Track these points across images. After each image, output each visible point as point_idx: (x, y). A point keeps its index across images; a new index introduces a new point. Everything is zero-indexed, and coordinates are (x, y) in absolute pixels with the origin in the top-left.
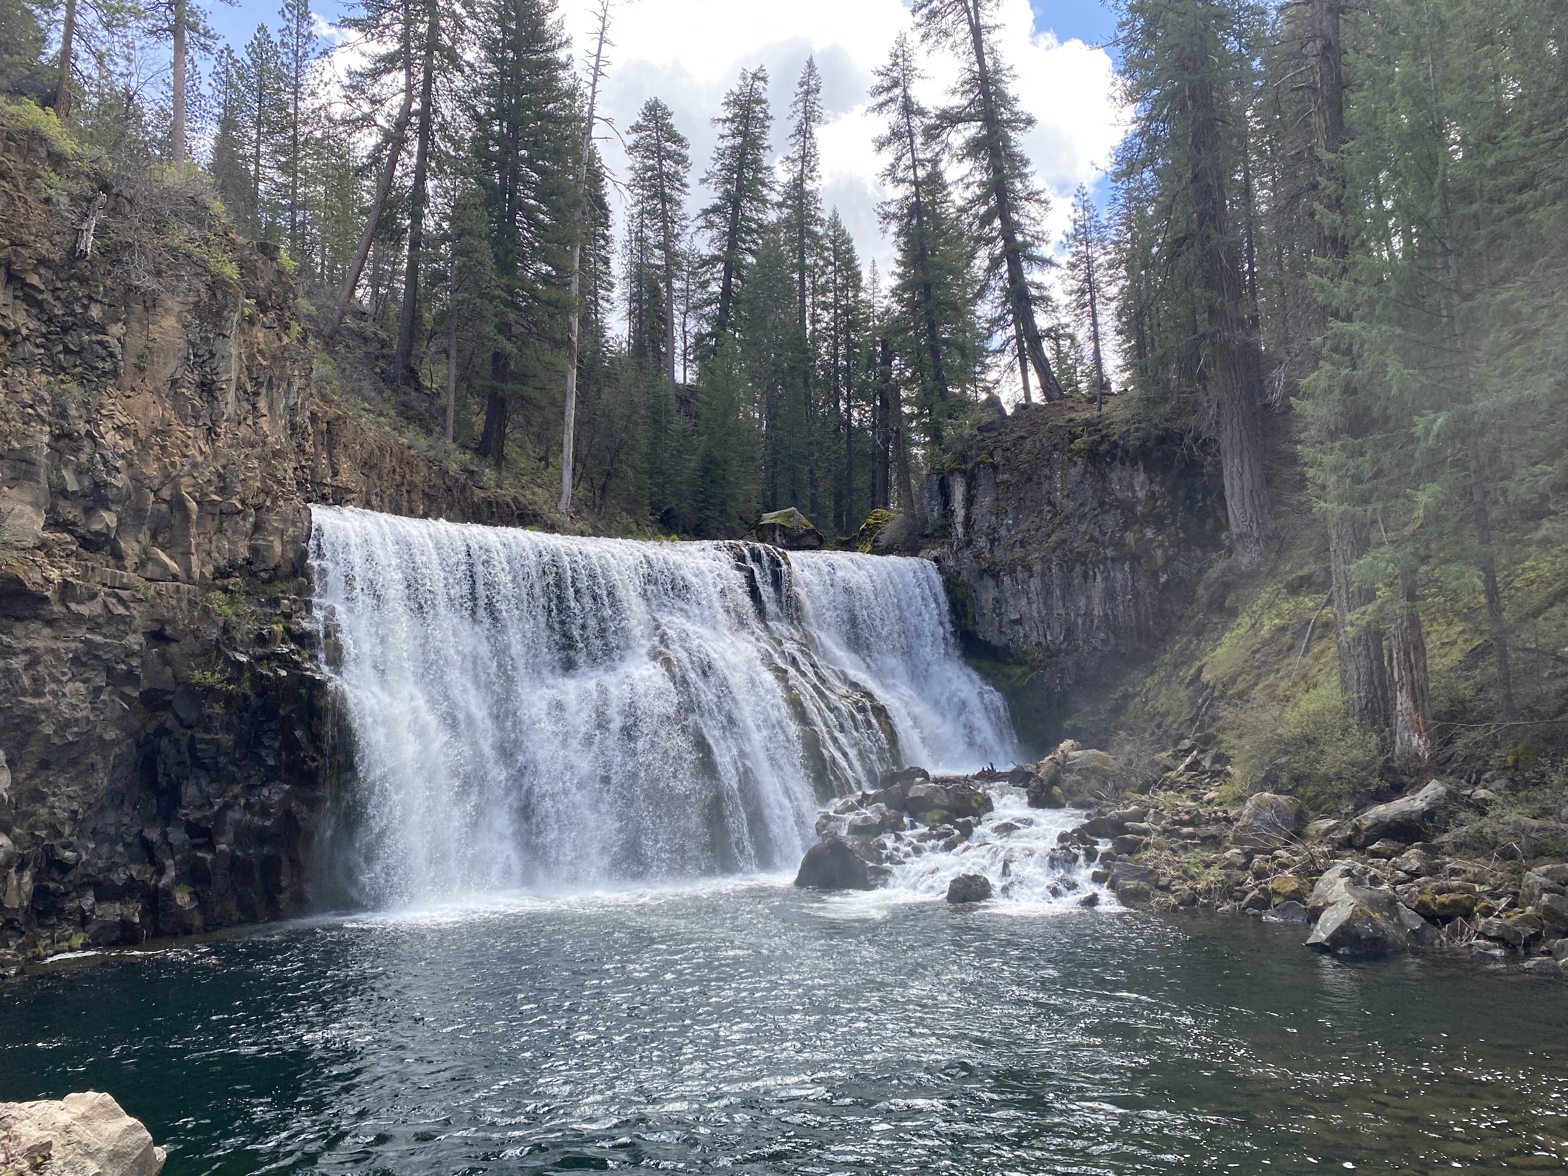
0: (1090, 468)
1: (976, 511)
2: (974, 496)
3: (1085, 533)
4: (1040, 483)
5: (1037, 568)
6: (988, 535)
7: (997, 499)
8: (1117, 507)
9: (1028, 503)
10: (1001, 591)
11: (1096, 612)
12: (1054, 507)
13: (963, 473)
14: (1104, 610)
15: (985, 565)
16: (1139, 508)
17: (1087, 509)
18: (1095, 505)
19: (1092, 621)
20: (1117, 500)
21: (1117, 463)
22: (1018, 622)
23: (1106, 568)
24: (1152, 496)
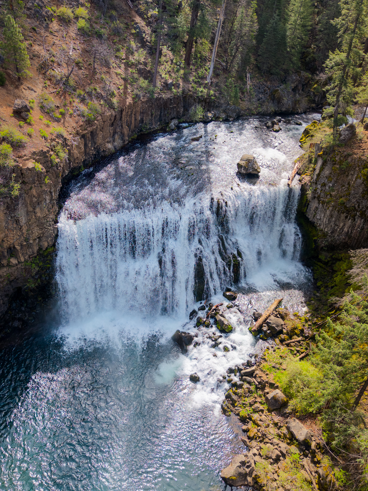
1: (322, 174)
2: (324, 168)
3: (353, 203)
4: (347, 176)
5: (330, 208)
6: (322, 185)
7: (331, 173)
10: (318, 206)
12: (349, 186)
14: (348, 230)
15: (316, 196)
18: (361, 196)
22: (319, 219)
23: (354, 219)
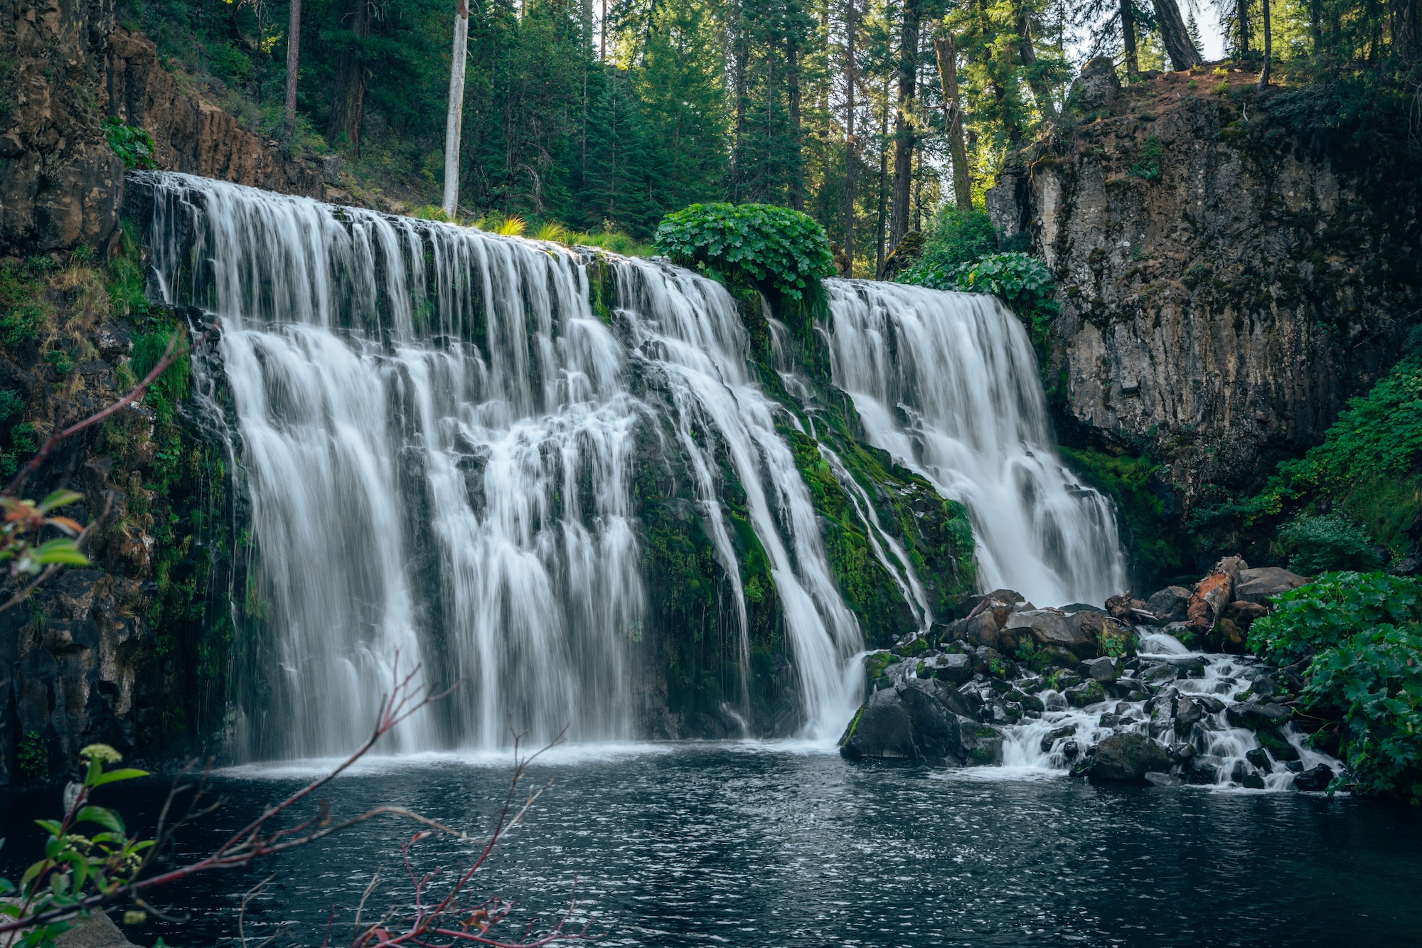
0: (1250, 165)
1: (1077, 227)
2: (1072, 205)
3: (1240, 260)
4: (1173, 188)
5: (1168, 312)
6: (1092, 262)
7: (1108, 210)
8: (1289, 224)
9: (1154, 217)
10: (1110, 347)
11: (1251, 380)
12: (1193, 222)
13: (1059, 170)
14: (1263, 377)
15: (1088, 307)
16: (1322, 226)
17: (1243, 226)
18: (1255, 219)
19: (1245, 392)
20: (1288, 213)
21: (1291, 157)
22: (1135, 392)
23: (1269, 314)
24: (1342, 206)
